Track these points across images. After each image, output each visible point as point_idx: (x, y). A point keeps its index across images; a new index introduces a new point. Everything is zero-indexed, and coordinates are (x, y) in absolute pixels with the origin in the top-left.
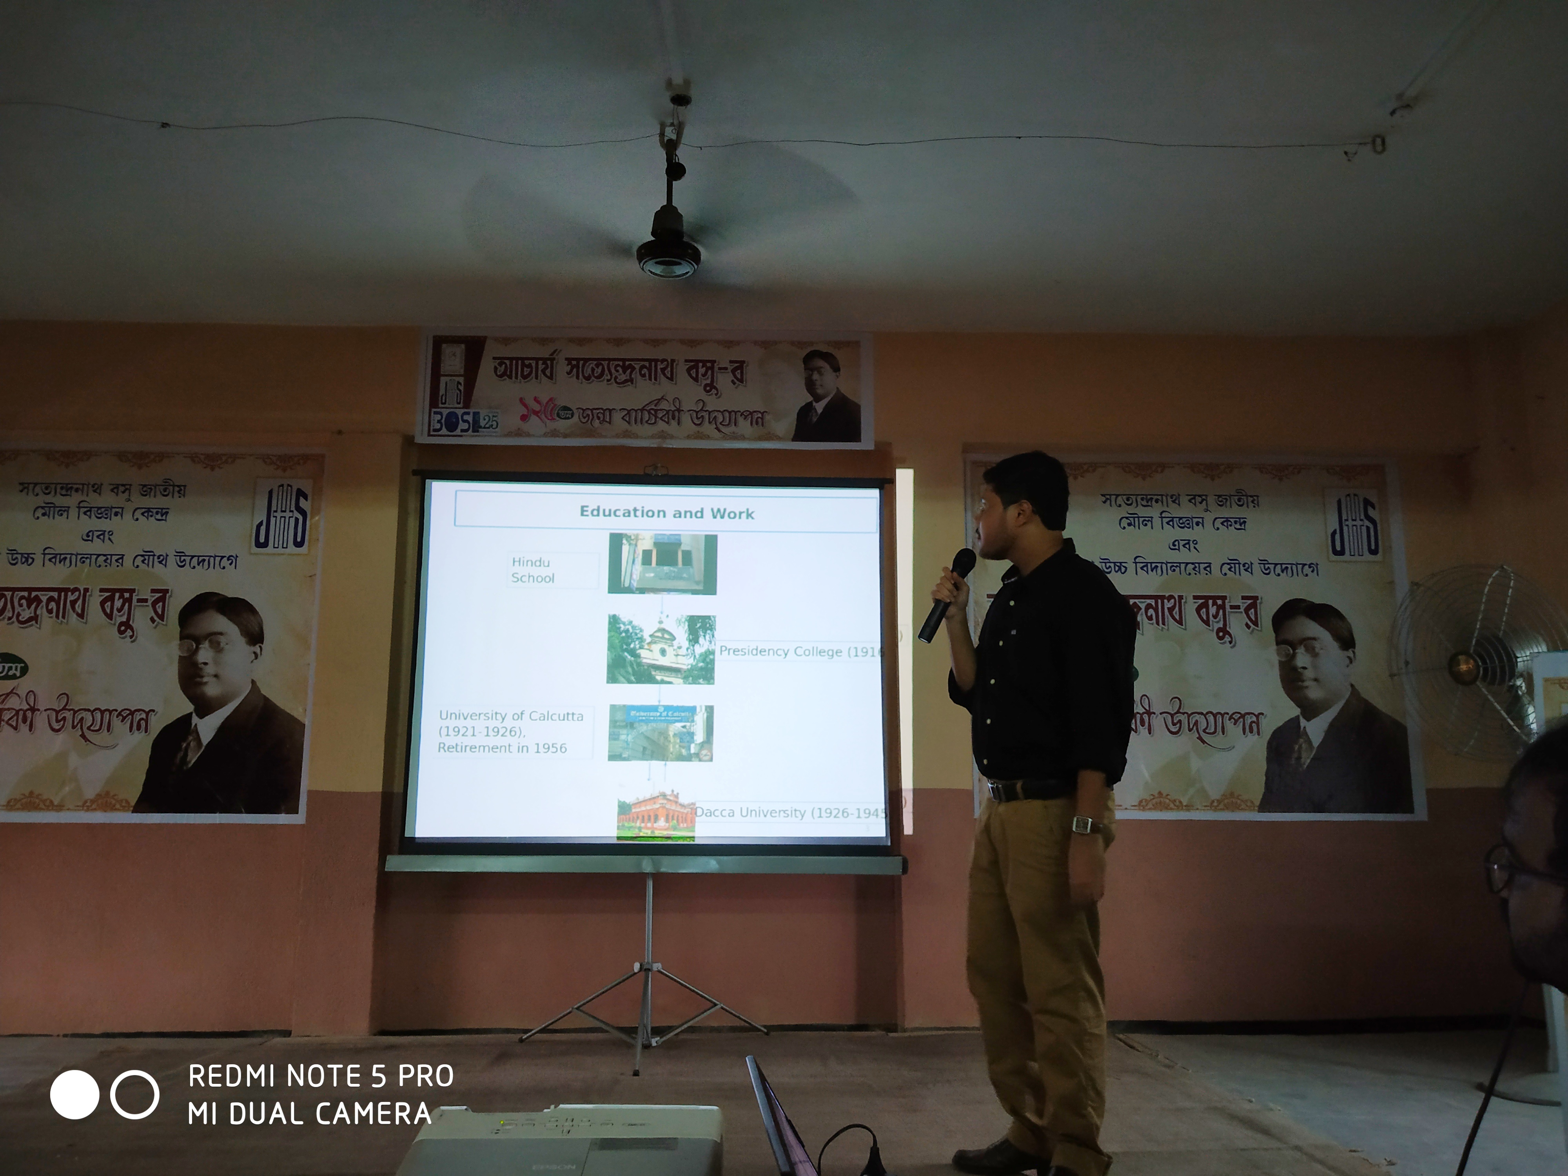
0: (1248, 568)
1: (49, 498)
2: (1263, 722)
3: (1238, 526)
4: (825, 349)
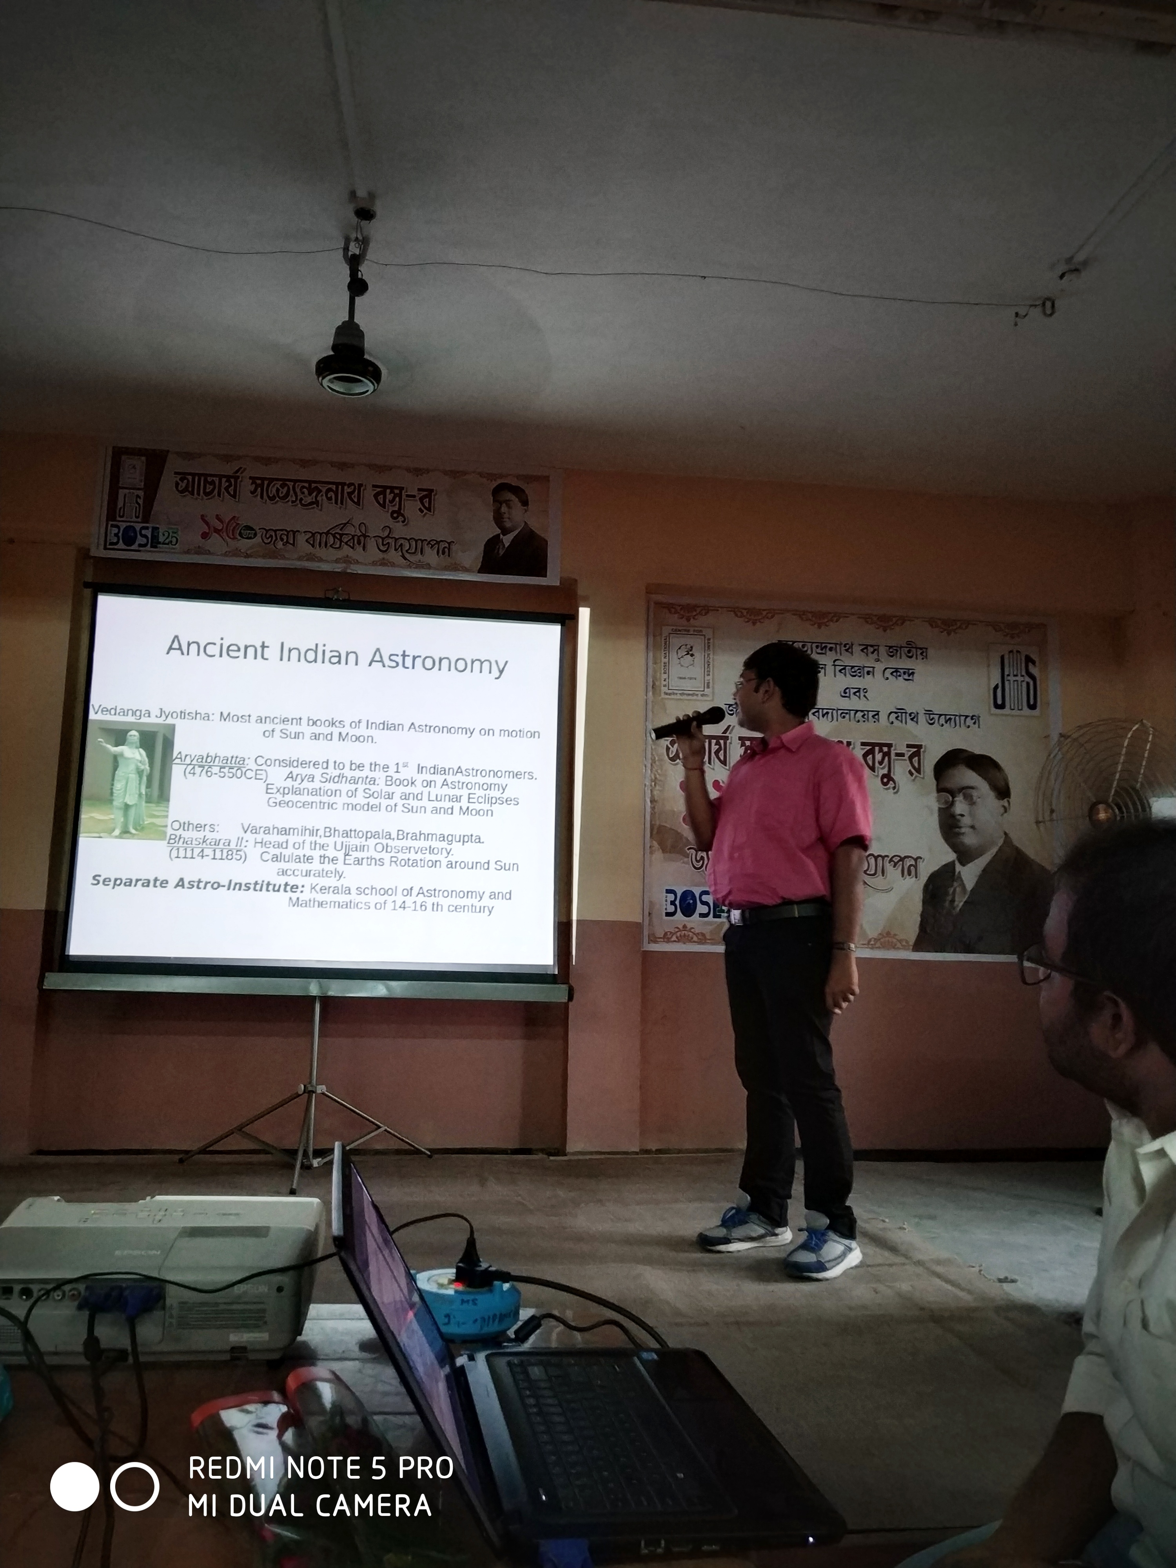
0: (914, 717)
2: (921, 865)
3: (906, 677)
4: (514, 482)
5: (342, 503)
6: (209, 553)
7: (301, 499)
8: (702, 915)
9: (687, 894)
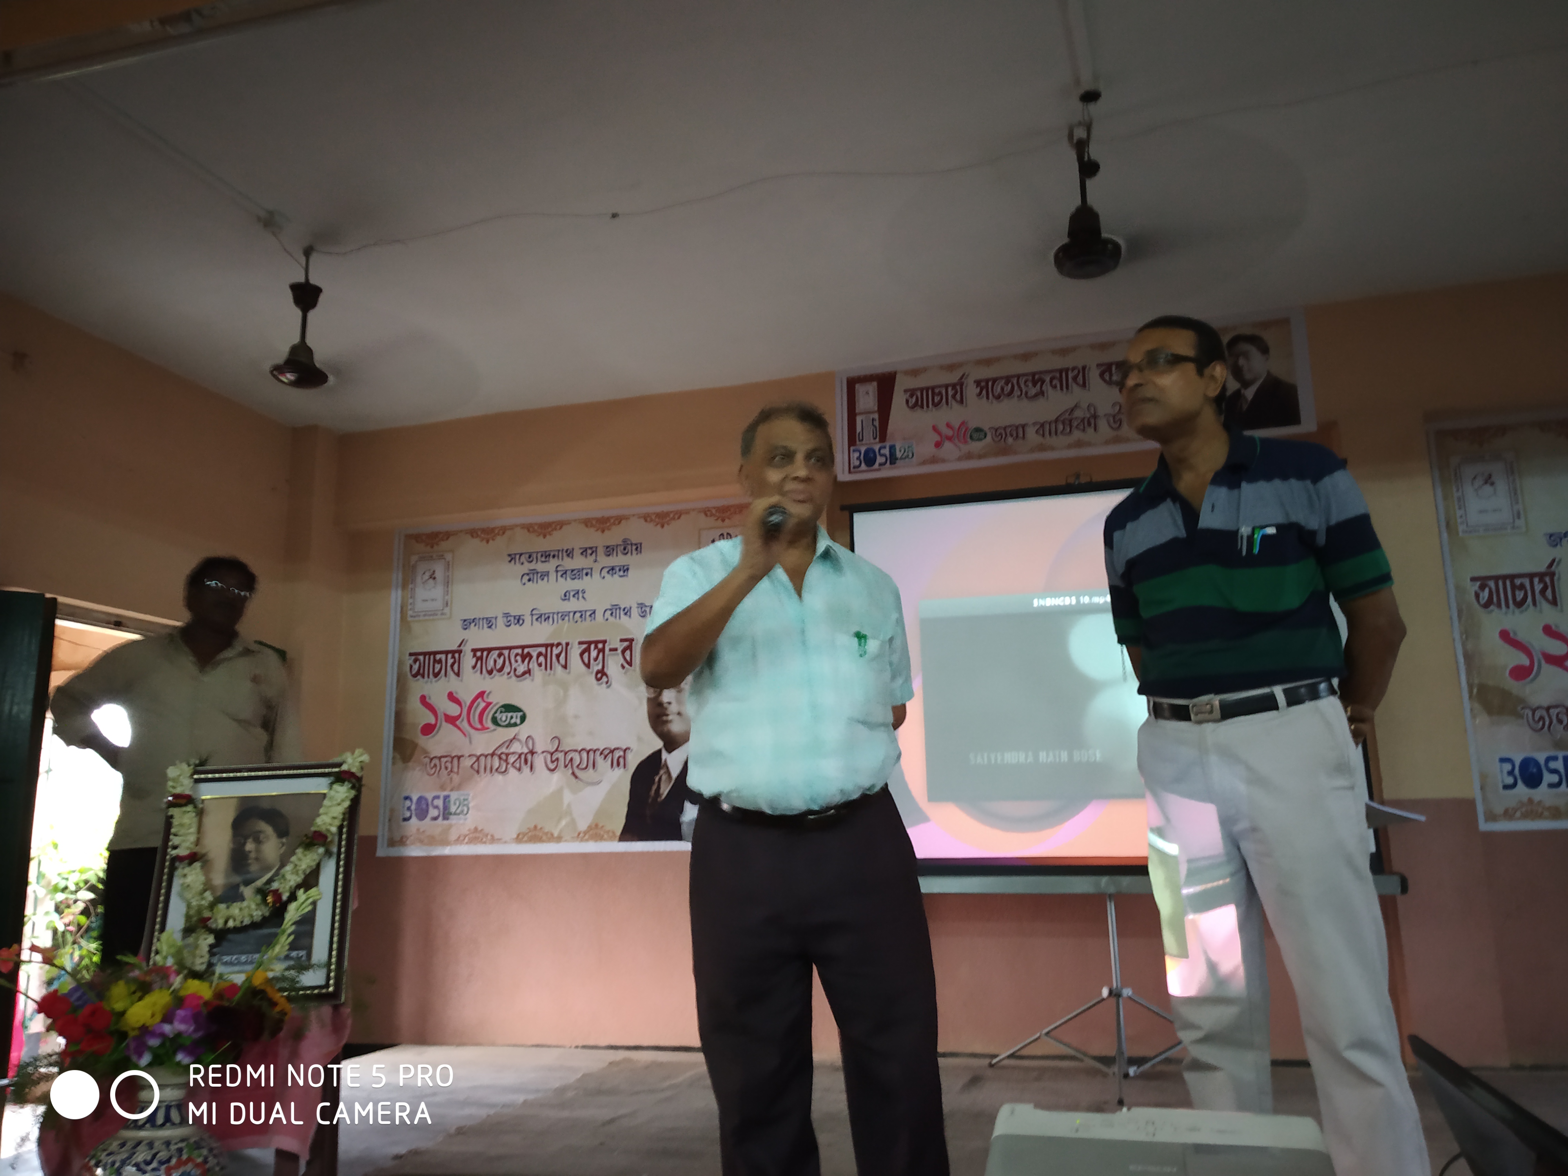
1: (532, 566)
4: (1248, 331)
5: (1067, 388)
6: (943, 461)
7: (1026, 393)
8: (1551, 786)
9: (1527, 763)
